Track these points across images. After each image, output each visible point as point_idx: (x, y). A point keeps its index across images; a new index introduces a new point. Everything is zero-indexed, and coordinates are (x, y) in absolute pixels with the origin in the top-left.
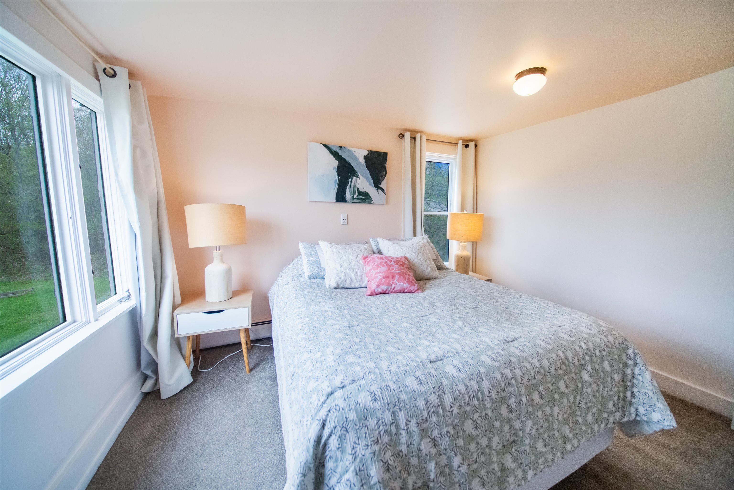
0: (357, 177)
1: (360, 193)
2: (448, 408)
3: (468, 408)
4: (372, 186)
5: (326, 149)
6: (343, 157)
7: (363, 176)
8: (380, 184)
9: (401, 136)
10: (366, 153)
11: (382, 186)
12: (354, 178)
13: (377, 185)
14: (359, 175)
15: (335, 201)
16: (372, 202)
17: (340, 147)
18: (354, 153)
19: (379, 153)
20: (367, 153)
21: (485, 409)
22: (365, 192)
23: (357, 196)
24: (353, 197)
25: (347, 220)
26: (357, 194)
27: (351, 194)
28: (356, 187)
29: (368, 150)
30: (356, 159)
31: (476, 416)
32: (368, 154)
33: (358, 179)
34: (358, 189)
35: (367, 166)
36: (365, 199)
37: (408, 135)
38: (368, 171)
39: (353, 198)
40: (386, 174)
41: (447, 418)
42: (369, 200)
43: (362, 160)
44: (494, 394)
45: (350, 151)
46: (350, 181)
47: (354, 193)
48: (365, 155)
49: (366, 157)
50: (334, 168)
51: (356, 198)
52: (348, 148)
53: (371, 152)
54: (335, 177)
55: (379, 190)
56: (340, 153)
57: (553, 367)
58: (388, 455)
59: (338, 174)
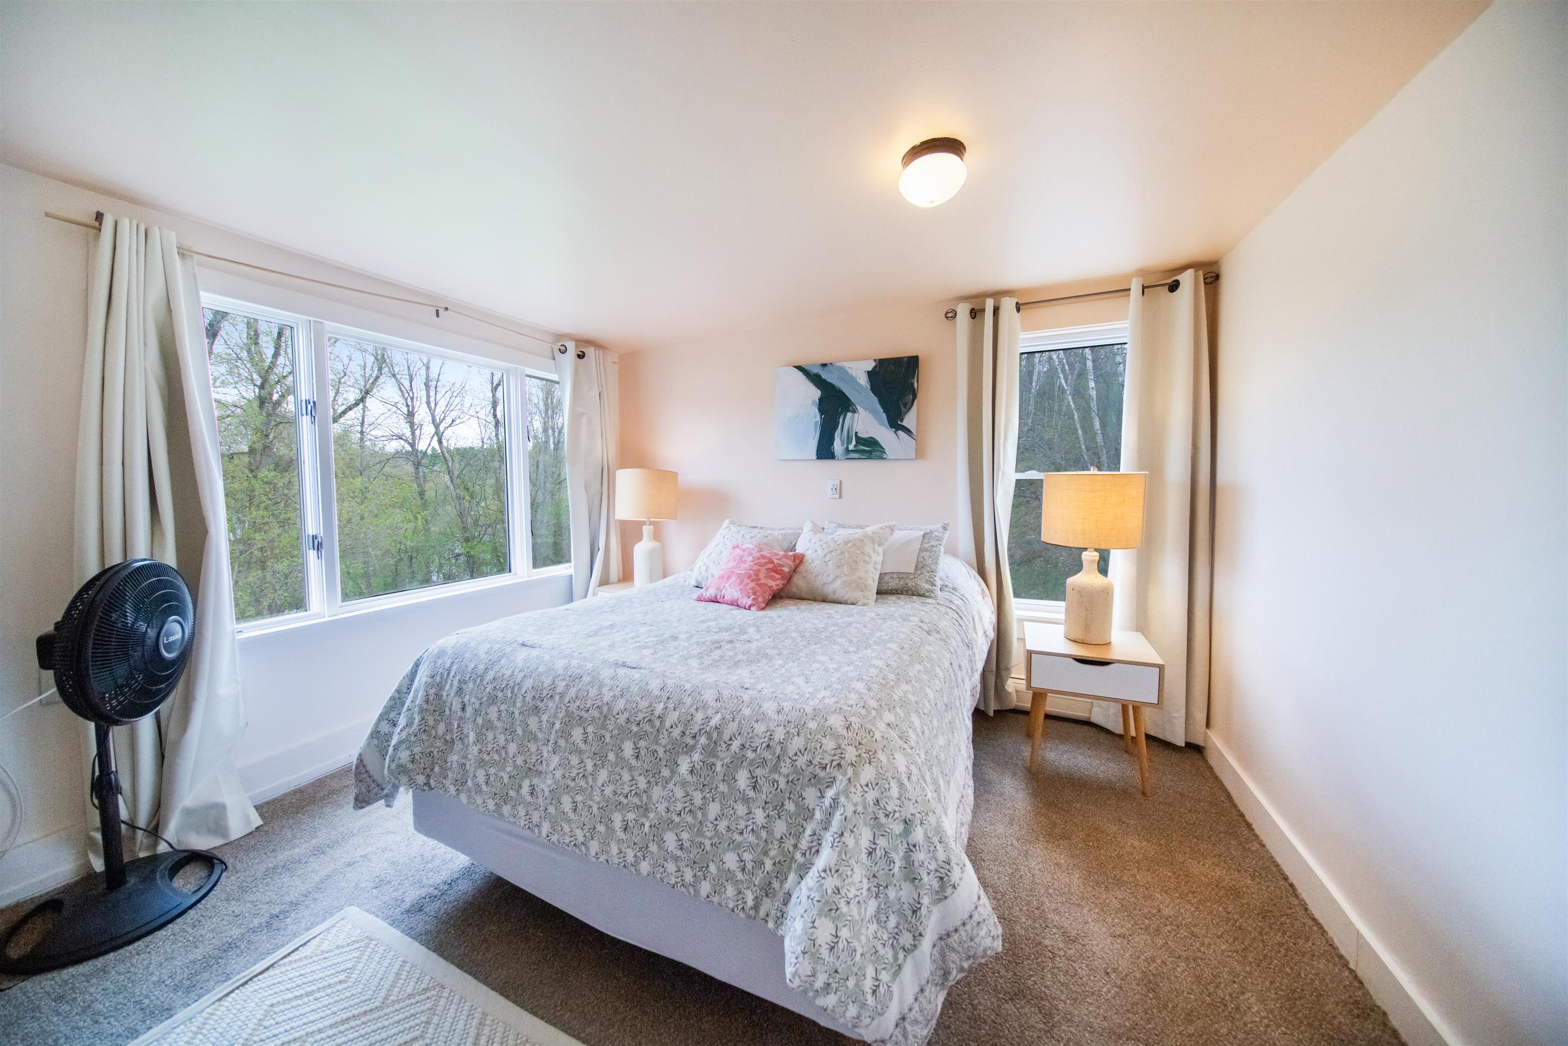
0: (854, 412)
1: (859, 440)
2: (485, 683)
3: (500, 695)
4: (885, 426)
5: (801, 373)
6: (829, 380)
7: (866, 409)
8: (902, 421)
9: (950, 315)
10: (870, 365)
11: (905, 423)
12: (849, 414)
13: (895, 422)
14: (858, 407)
15: (815, 457)
16: (885, 456)
17: (824, 365)
18: (849, 370)
19: (897, 362)
20: (874, 364)
21: (514, 706)
22: (871, 438)
23: (855, 446)
24: (847, 449)
25: (839, 490)
26: (854, 443)
27: (842, 445)
28: (852, 430)
29: (875, 360)
30: (852, 380)
31: (503, 707)
32: (875, 367)
33: (856, 415)
34: (856, 433)
35: (873, 389)
36: (870, 452)
37: (963, 311)
38: (875, 399)
39: (847, 451)
40: (915, 397)
41: (479, 691)
42: (879, 453)
43: (863, 380)
44: (529, 697)
45: (842, 370)
46: (841, 421)
47: (849, 441)
48: (870, 369)
49: (870, 374)
50: (814, 402)
51: (852, 451)
52: (838, 364)
53: (882, 364)
54: (816, 417)
55: (900, 433)
56: (824, 376)
57: (626, 715)
58: (433, 691)
59: (820, 410)
